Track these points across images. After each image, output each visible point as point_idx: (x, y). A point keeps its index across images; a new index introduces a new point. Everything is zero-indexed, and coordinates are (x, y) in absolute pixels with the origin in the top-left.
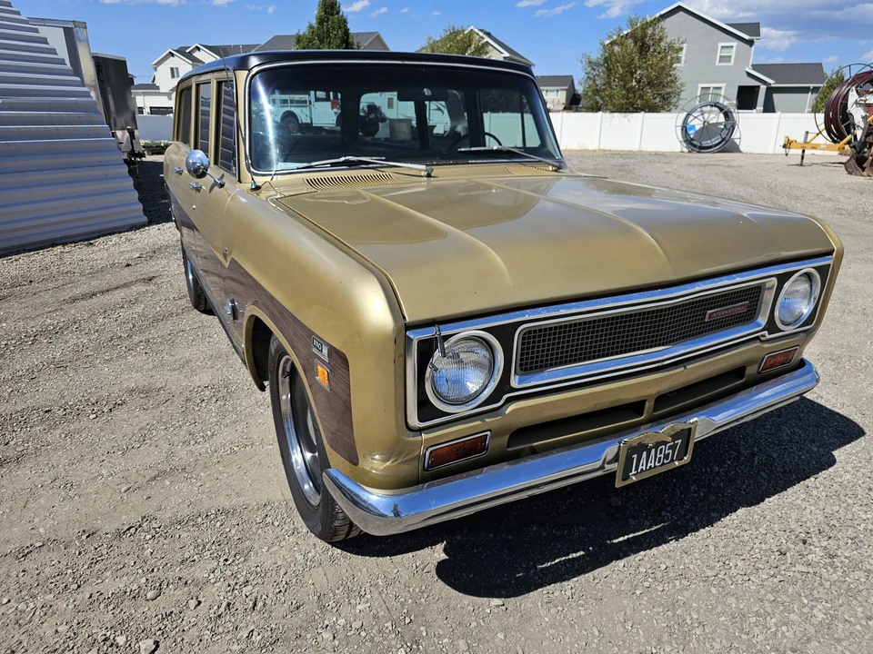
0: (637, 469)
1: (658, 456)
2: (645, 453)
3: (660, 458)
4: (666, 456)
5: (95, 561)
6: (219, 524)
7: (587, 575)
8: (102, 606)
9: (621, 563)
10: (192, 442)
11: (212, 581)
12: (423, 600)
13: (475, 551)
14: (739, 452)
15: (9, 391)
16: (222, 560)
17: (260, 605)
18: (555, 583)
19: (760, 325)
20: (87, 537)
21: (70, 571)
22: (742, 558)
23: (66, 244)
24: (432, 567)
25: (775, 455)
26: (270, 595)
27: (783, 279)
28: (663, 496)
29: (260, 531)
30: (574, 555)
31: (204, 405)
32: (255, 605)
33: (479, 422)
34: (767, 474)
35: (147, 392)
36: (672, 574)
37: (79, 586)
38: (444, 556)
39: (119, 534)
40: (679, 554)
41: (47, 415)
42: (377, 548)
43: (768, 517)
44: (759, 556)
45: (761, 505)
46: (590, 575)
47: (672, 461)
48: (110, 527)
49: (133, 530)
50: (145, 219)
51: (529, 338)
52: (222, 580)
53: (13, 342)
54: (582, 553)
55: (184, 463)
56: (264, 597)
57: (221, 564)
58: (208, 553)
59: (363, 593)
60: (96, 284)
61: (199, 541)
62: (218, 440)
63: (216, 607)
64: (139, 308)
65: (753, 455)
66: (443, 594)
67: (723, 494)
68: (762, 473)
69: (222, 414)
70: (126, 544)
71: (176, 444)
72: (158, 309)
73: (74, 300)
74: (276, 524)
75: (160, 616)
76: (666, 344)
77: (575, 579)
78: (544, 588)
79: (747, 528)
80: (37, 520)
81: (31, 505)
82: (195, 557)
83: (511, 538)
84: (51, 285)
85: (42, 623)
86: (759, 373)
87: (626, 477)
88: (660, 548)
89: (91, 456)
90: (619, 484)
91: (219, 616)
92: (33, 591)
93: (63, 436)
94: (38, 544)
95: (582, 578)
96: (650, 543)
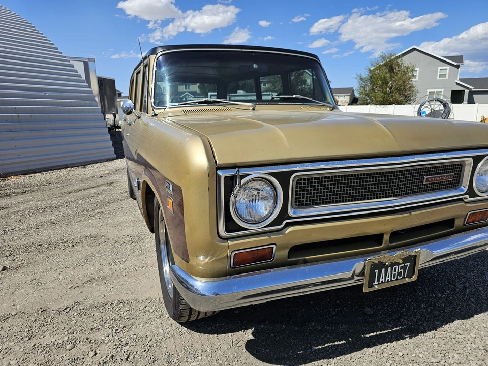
0: (378, 280)
1: (394, 273)
2: (383, 270)
3: (395, 275)
4: (399, 274)
5: (42, 325)
6: (118, 309)
7: (346, 356)
8: (39, 351)
9: (371, 350)
10: (113, 264)
11: (106, 342)
12: (234, 363)
13: (272, 335)
14: (455, 286)
15: (23, 234)
16: (114, 330)
17: (131, 357)
18: (323, 359)
19: (463, 191)
20: (42, 311)
21: (27, 330)
22: (457, 352)
23: (73, 167)
24: (243, 343)
25: (481, 289)
26: (139, 353)
27: (477, 159)
28: (402, 310)
29: (141, 315)
30: (338, 343)
31: (124, 245)
32: (128, 357)
33: (267, 238)
34: (476, 300)
35: (95, 237)
36: (406, 359)
37: (30, 339)
38: (251, 337)
39: (60, 311)
40: (412, 346)
41: (39, 247)
42: (209, 329)
43: (476, 327)
44: (470, 352)
45: (472, 319)
46: (348, 356)
47: (404, 277)
48: (56, 307)
49: (68, 309)
50: (115, 156)
51: (301, 184)
52: (112, 341)
53: (33, 211)
54: (344, 341)
55: (105, 274)
56: (135, 353)
57: (114, 332)
58: (108, 325)
59: (196, 356)
60: (82, 185)
61: (104, 318)
62: (128, 263)
63: (105, 357)
64: (102, 197)
65: (465, 288)
66: (248, 361)
67: (444, 311)
68: (472, 299)
69: (133, 250)
70: (63, 317)
71: (104, 264)
72: (112, 197)
73: (70, 192)
74: (151, 311)
75: (71, 360)
76: (396, 196)
77: (338, 358)
78: (316, 362)
79: (461, 333)
80: (17, 301)
81: (17, 293)
82: (100, 327)
83: (297, 329)
84: (60, 185)
85: (3, 358)
86: (464, 225)
87: (371, 286)
88: (399, 342)
89: (56, 269)
90: (366, 290)
91: (105, 363)
92: (3, 339)
93: (44, 257)
94: (13, 314)
95: (343, 358)
96: (392, 338)
